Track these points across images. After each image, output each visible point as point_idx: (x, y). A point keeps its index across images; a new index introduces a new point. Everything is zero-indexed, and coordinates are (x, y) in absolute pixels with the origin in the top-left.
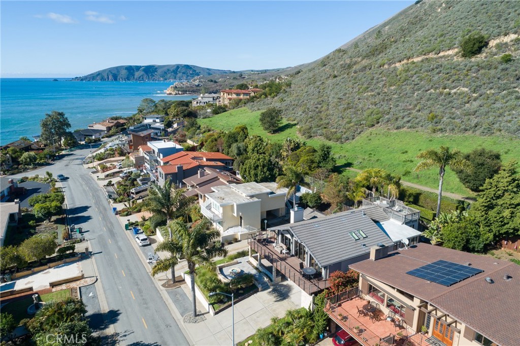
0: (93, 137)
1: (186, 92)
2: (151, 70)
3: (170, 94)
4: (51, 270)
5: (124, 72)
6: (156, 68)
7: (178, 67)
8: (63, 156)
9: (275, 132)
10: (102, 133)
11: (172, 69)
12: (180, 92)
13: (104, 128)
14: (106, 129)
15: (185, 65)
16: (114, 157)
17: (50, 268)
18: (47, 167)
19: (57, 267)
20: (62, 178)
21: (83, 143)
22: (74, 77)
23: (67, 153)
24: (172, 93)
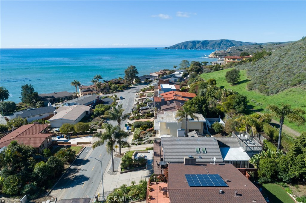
0: (150, 79)
1: (221, 56)
2: (206, 43)
3: (212, 57)
4: (84, 138)
5: (191, 44)
6: (209, 42)
7: (222, 41)
8: (131, 88)
9: (235, 84)
10: (155, 78)
11: (218, 43)
12: (217, 56)
13: (157, 75)
14: (158, 76)
15: (227, 40)
16: (150, 91)
17: (84, 136)
18: (121, 92)
19: (87, 137)
20: (121, 98)
21: (143, 82)
22: (165, 47)
23: (134, 86)
24: (213, 56)
